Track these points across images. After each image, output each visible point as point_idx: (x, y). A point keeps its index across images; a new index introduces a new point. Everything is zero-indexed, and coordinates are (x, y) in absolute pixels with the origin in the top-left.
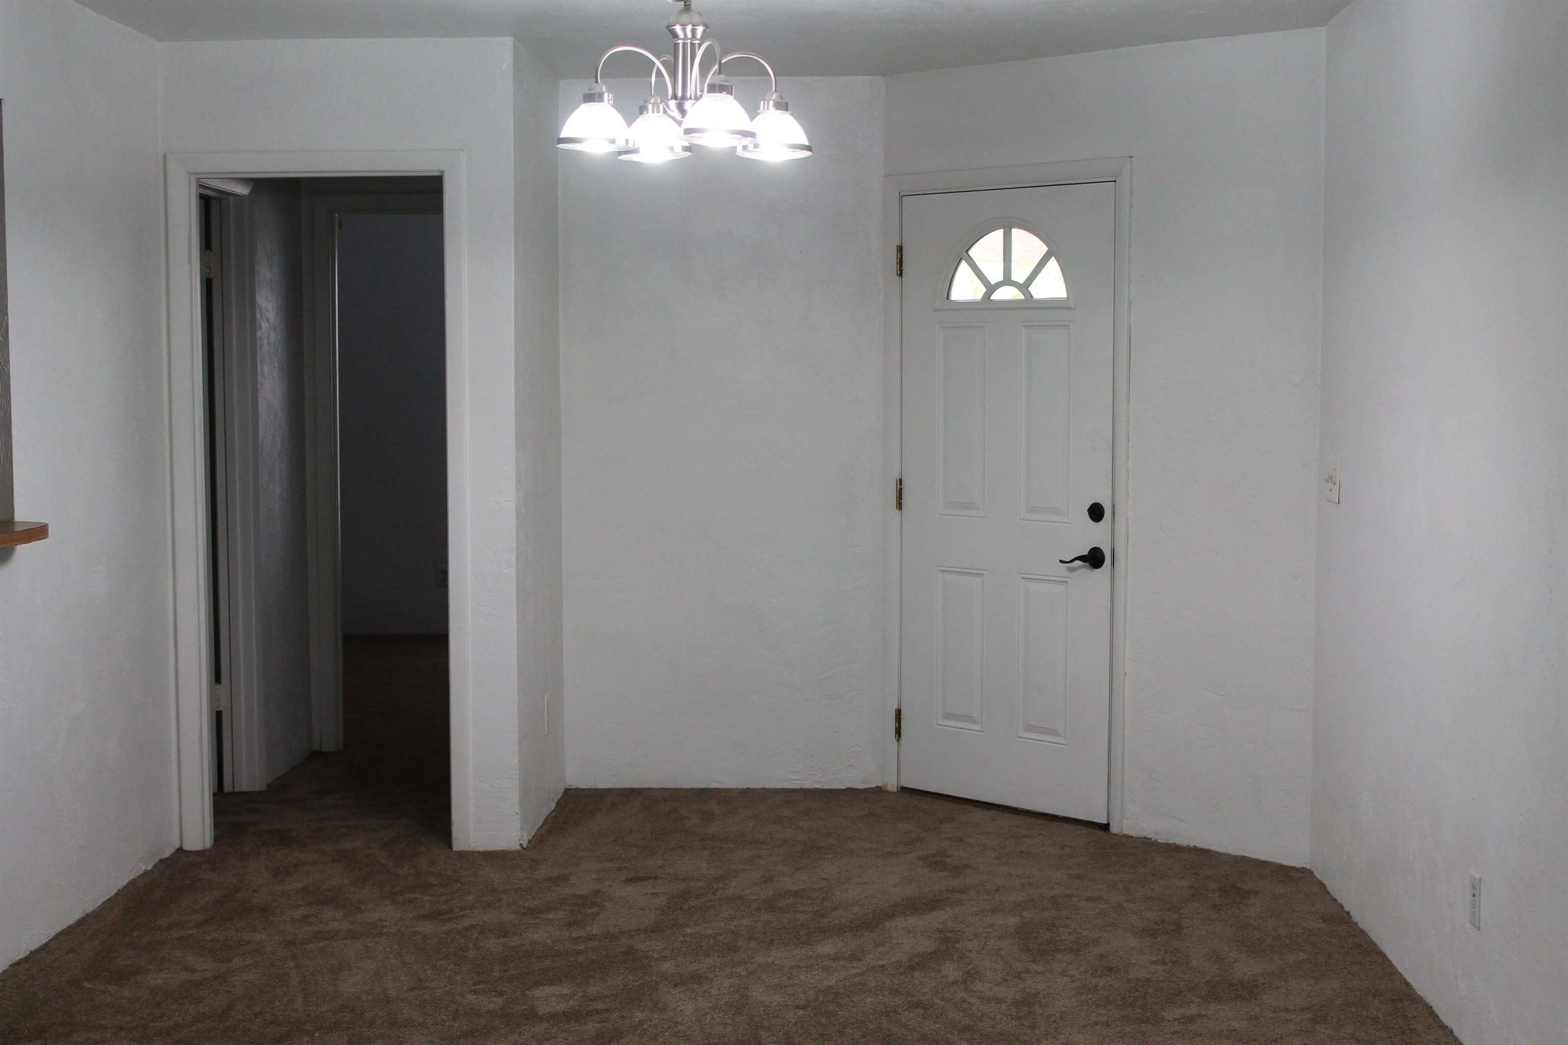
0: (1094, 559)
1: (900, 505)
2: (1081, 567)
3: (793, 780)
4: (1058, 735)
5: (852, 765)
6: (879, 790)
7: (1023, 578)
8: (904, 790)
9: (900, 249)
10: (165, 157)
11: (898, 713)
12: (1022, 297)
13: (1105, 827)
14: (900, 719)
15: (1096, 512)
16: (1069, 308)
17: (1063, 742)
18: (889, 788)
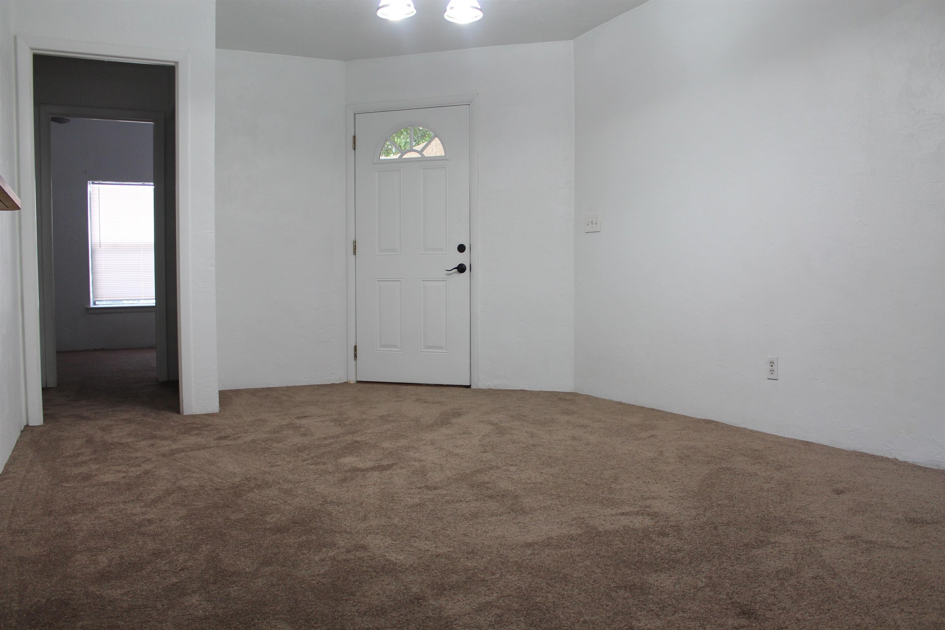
0: (461, 269)
1: (355, 253)
2: (455, 272)
3: (307, 381)
4: (443, 348)
5: (333, 373)
6: (346, 384)
7: (423, 280)
8: (358, 382)
9: (354, 137)
10: (15, 38)
11: (355, 347)
12: (420, 156)
13: (469, 387)
14: (356, 350)
15: (461, 248)
16: (447, 160)
17: (446, 351)
18: (351, 382)
